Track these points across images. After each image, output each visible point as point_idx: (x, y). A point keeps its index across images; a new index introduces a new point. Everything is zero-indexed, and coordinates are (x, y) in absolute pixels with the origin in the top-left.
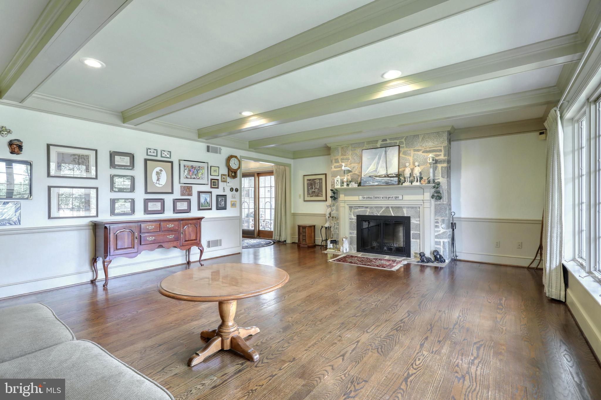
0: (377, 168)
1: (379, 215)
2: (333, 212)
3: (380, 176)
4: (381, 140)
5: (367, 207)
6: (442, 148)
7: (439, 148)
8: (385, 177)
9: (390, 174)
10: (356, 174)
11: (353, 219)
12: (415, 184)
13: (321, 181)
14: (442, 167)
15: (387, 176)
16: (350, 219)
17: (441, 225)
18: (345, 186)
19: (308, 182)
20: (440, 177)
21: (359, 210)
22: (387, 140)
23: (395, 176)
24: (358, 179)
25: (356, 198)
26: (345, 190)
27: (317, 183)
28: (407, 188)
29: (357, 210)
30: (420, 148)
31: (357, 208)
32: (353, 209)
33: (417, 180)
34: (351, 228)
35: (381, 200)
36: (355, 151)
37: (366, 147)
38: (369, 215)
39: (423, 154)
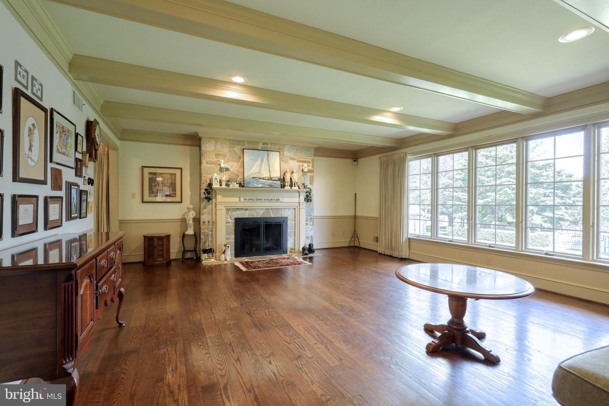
0: (260, 170)
1: (259, 217)
2: (204, 216)
3: (263, 178)
4: (262, 143)
5: (247, 210)
6: (311, 161)
7: (309, 160)
8: (268, 180)
9: (273, 178)
10: (234, 173)
11: (230, 223)
12: (293, 188)
13: (173, 177)
14: (310, 176)
15: (271, 179)
16: (227, 223)
17: (310, 222)
18: (224, 186)
20: (309, 184)
21: (238, 212)
22: (268, 144)
23: (278, 179)
24: (237, 179)
25: (236, 199)
26: (224, 190)
27: (168, 179)
28: (287, 191)
29: (235, 213)
30: (295, 158)
31: (235, 210)
32: (230, 211)
33: (295, 185)
34: (228, 233)
35: (263, 202)
36: (234, 149)
37: (246, 146)
38: (249, 217)
39: (297, 163)
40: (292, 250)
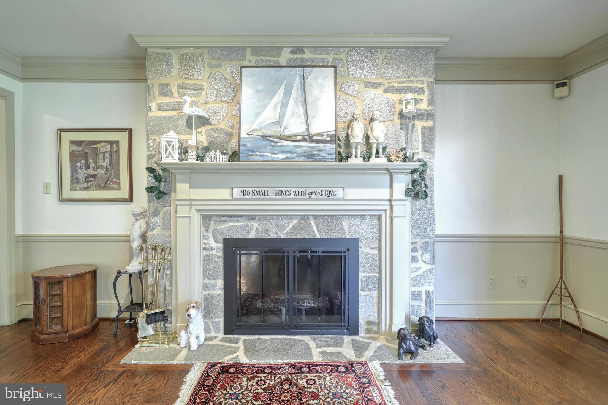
0: (282, 117)
1: (282, 236)
2: (155, 232)
3: (290, 137)
4: (289, 50)
5: (252, 218)
6: (425, 86)
7: (419, 85)
8: (304, 140)
9: (317, 135)
10: (221, 129)
11: (213, 249)
12: (374, 160)
13: (114, 148)
14: (423, 128)
15: (310, 138)
16: (205, 249)
17: (422, 255)
18: (192, 159)
19: (75, 148)
20: (420, 150)
21: (231, 224)
22: (305, 50)
23: (328, 139)
24: (228, 143)
25: (223, 193)
26: (192, 170)
27: (104, 153)
28: (356, 169)
29: (224, 226)
30: (380, 81)
31: (223, 219)
32: (212, 222)
33: (377, 152)
34: (207, 274)
35: (292, 199)
36: (220, 69)
37: (250, 61)
38: (258, 236)
39: (387, 95)
40: (370, 327)
